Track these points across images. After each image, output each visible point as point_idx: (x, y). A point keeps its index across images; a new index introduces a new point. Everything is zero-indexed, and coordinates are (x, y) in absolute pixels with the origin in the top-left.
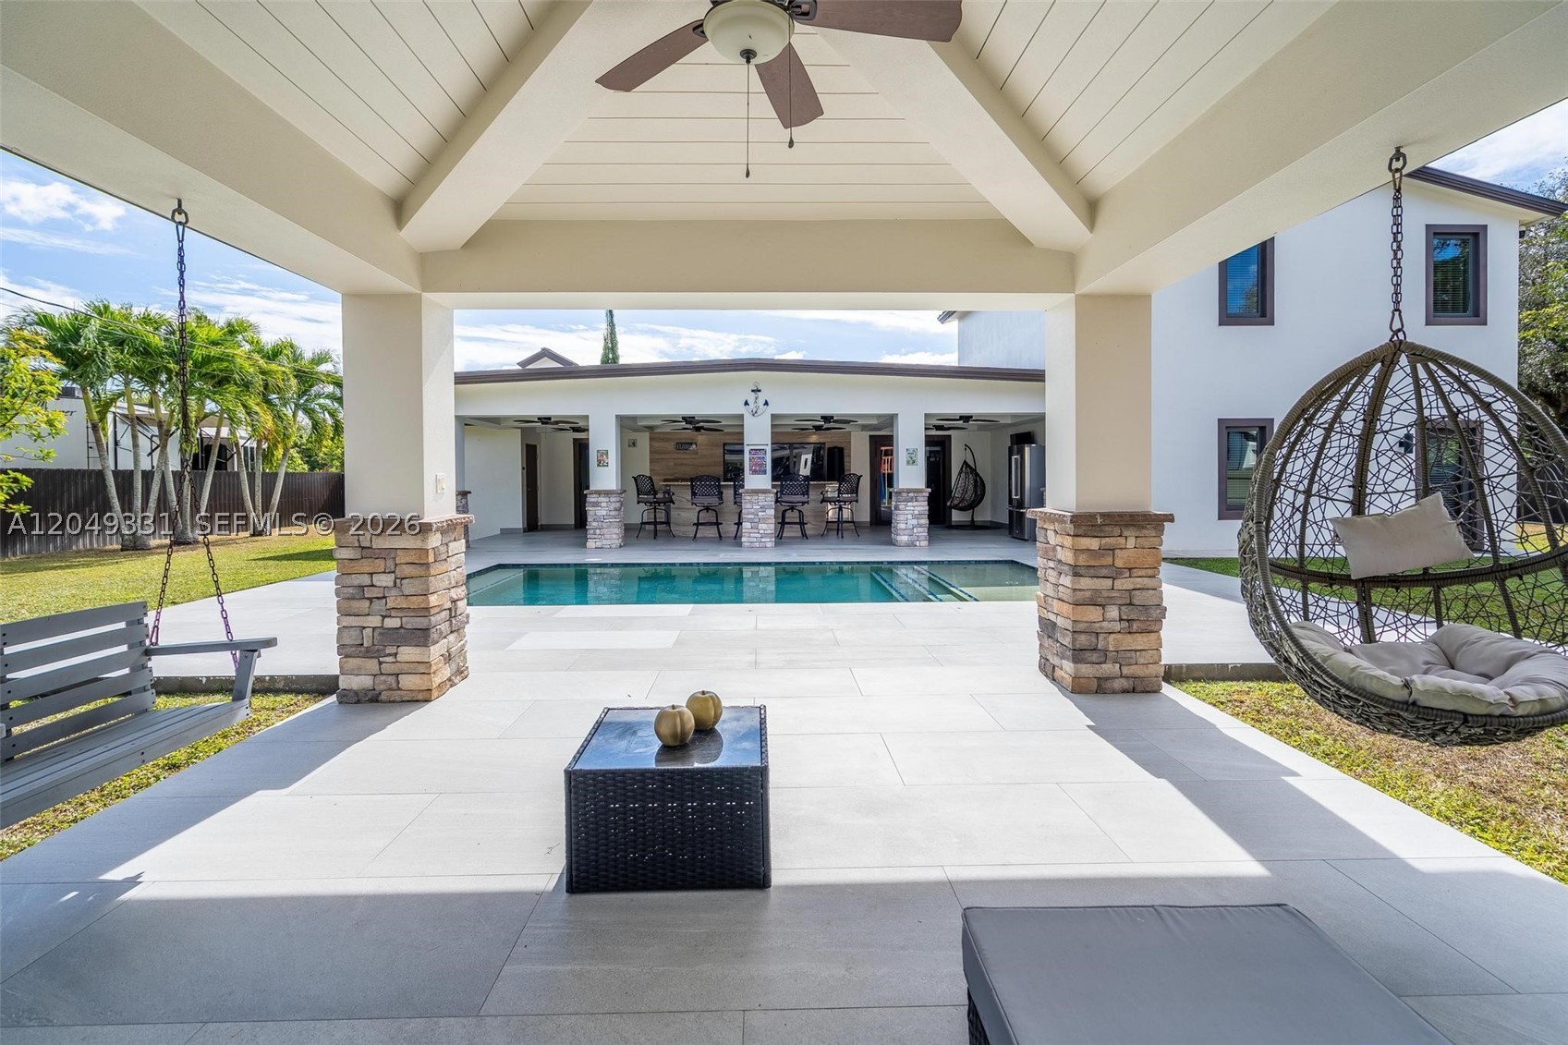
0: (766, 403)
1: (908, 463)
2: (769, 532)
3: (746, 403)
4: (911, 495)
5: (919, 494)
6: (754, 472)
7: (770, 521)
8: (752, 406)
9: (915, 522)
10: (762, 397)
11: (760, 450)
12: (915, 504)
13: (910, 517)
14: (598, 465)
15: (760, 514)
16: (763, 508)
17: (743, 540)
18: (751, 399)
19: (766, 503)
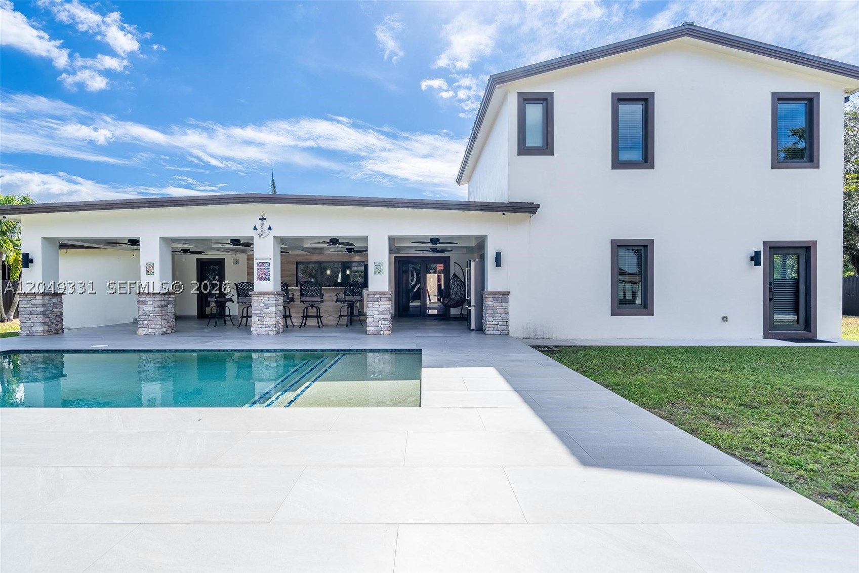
0: (270, 228)
1: (375, 273)
2: (271, 323)
3: (255, 228)
4: (377, 296)
5: (383, 296)
6: (261, 279)
7: (271, 315)
8: (259, 230)
9: (380, 317)
10: (267, 223)
11: (265, 263)
12: (380, 303)
13: (376, 313)
14: (147, 274)
15: (264, 310)
16: (267, 306)
17: (252, 329)
18: (258, 224)
19: (268, 302)
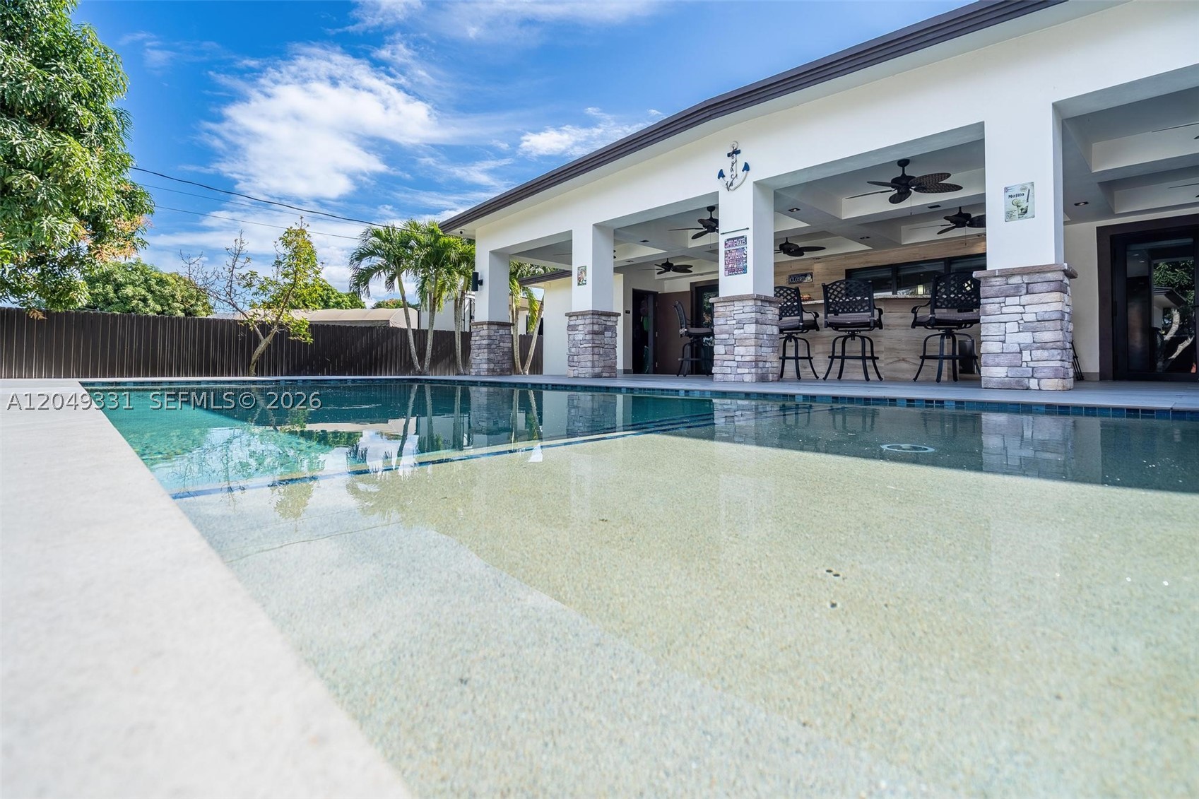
0: (746, 168)
1: (1009, 216)
2: (748, 359)
3: (721, 175)
4: (1016, 280)
5: (1036, 278)
6: (731, 271)
7: (748, 342)
9: (1026, 338)
10: (741, 160)
11: (738, 238)
12: (1026, 299)
13: (1012, 327)
15: (736, 332)
16: (741, 324)
18: (725, 163)
19: (743, 316)
